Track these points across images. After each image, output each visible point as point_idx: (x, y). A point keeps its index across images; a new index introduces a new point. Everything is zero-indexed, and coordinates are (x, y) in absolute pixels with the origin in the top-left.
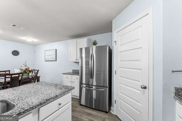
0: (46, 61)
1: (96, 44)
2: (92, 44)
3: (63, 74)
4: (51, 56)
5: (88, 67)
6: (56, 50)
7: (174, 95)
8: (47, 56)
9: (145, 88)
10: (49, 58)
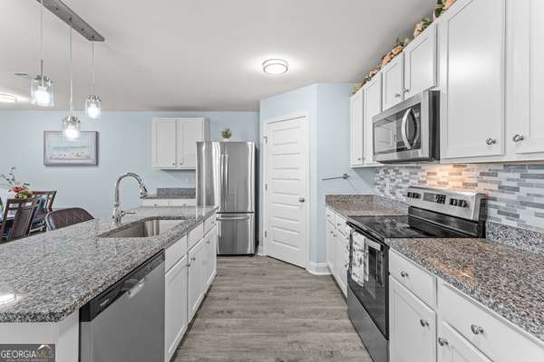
0: (48, 165)
4: (74, 151)
6: (97, 133)
7: (324, 203)
8: (55, 148)
9: (303, 201)
10: (67, 157)
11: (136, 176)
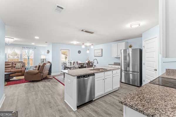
0: (95, 57)
1: (132, 47)
2: (129, 47)
3: (109, 64)
4: (99, 53)
5: (126, 61)
6: (102, 49)
8: (96, 53)
10: (97, 55)
11: (96, 60)
